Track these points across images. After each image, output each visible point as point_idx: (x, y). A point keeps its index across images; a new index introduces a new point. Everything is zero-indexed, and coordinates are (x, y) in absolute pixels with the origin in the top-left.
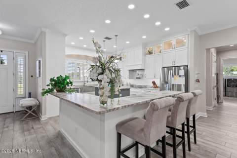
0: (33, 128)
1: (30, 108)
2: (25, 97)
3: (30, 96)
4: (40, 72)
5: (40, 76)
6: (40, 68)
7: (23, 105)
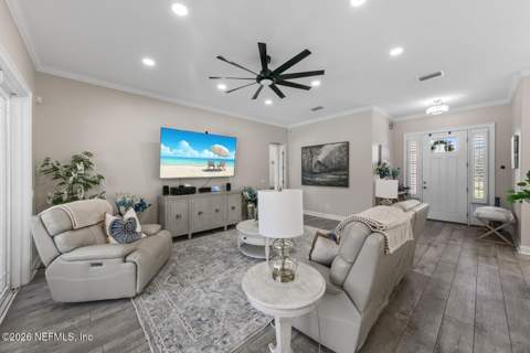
0: (496, 257)
1: (496, 223)
2: (488, 204)
3: (498, 203)
4: (517, 158)
5: (517, 166)
6: (517, 151)
7: (481, 216)
